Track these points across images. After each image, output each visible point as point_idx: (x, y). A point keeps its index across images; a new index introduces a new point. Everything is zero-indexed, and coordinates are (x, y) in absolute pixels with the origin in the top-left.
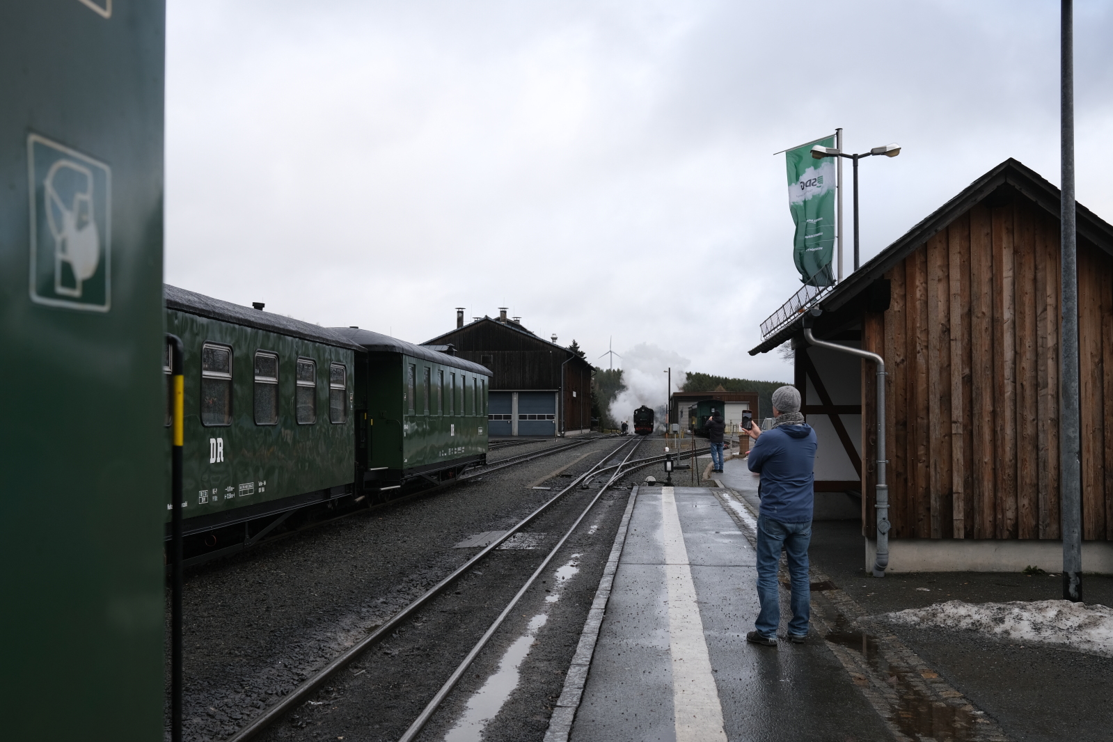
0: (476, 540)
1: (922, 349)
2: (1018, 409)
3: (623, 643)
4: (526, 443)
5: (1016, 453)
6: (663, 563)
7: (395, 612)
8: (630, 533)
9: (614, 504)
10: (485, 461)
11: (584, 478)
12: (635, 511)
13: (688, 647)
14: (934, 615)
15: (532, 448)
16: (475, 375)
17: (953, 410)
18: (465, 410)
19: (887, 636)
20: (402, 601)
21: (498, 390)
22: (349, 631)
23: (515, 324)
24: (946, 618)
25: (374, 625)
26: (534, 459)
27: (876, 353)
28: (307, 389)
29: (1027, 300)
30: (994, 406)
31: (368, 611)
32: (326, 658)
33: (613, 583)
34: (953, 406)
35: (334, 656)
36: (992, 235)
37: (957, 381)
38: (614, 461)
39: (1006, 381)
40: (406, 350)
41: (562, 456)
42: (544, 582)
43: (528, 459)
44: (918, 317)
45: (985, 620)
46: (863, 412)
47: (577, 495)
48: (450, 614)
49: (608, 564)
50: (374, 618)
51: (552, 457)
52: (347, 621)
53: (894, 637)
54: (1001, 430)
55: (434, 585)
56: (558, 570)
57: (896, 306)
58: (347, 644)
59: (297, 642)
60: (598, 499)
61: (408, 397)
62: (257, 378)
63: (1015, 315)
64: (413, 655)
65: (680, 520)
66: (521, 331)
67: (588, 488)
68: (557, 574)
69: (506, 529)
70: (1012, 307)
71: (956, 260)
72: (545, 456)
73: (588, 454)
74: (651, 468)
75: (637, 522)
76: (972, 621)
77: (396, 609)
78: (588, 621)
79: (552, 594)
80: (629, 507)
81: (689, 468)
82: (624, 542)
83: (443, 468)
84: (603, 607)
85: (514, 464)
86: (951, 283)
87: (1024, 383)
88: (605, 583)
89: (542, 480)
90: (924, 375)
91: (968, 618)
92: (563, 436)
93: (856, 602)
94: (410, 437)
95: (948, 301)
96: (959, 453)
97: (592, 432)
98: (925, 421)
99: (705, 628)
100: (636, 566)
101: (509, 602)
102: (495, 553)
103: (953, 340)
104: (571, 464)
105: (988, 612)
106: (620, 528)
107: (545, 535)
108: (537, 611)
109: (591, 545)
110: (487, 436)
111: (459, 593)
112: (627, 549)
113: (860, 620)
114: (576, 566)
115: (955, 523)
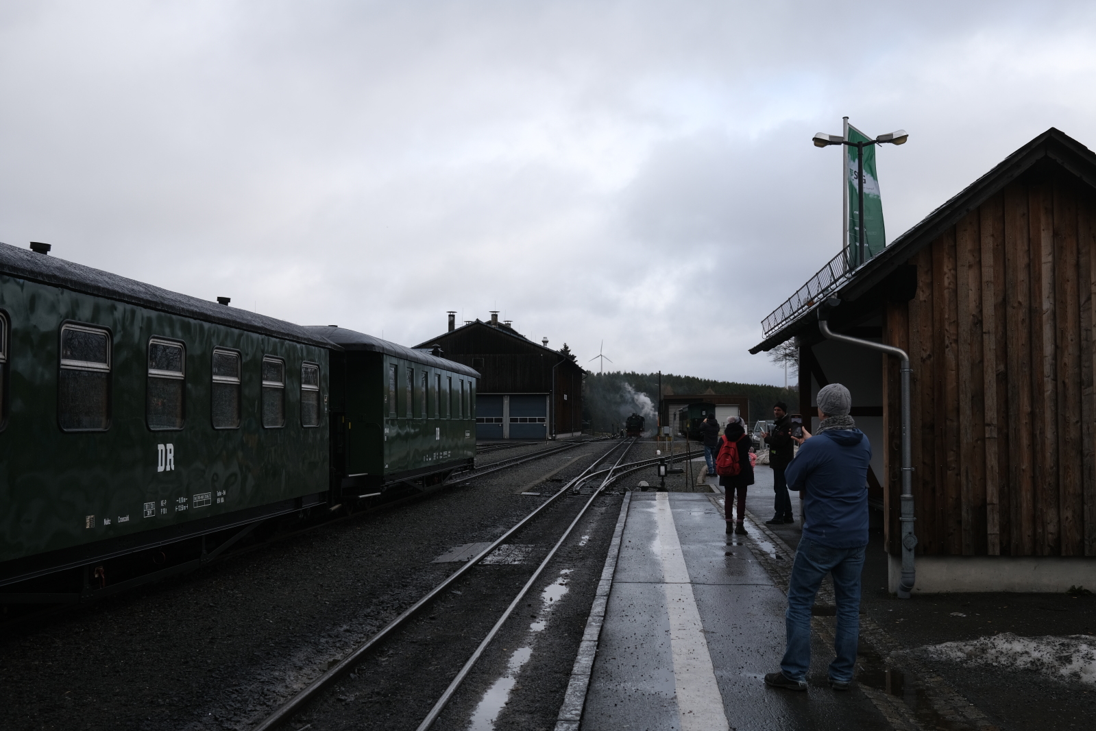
0: (459, 553)
1: (951, 343)
2: (1059, 411)
3: (620, 688)
4: (518, 446)
5: (1058, 459)
6: (662, 582)
7: (359, 643)
8: (624, 545)
9: (606, 511)
10: (473, 466)
11: (575, 483)
12: (629, 520)
13: (698, 693)
14: (984, 651)
15: (523, 451)
16: (462, 377)
17: (986, 411)
18: (451, 413)
19: (931, 677)
20: (368, 628)
21: (487, 393)
22: (301, 668)
23: (507, 328)
24: (998, 654)
25: (331, 660)
26: (524, 462)
27: (900, 348)
28: (275, 389)
29: (1069, 288)
30: (1032, 406)
31: (327, 642)
32: (268, 706)
33: (606, 607)
34: (986, 406)
35: (278, 703)
36: (1029, 216)
37: (990, 378)
38: (606, 464)
39: (1045, 379)
40: (386, 349)
41: (553, 459)
42: (530, 605)
43: (518, 462)
44: (947, 307)
45: (1047, 658)
46: (885, 414)
47: (568, 501)
48: (421, 645)
49: (601, 583)
50: (333, 651)
51: (543, 461)
52: (299, 657)
53: (939, 679)
54: (1040, 433)
55: (407, 609)
56: (546, 589)
57: (922, 295)
58: (296, 686)
59: (235, 685)
60: (589, 506)
61: (389, 399)
62: (214, 378)
63: (1055, 305)
64: (371, 702)
65: (677, 530)
66: (512, 335)
67: (579, 493)
68: (544, 595)
69: (492, 540)
70: (1052, 295)
71: (988, 243)
72: (535, 459)
73: (579, 457)
74: (643, 472)
75: (631, 532)
76: (1031, 659)
77: (360, 638)
78: (579, 657)
79: (537, 620)
80: (623, 515)
81: (683, 472)
82: (618, 555)
83: (428, 474)
84: (596, 639)
85: (504, 468)
86: (983, 269)
87: (1067, 381)
88: (598, 607)
89: (531, 485)
90: (953, 372)
91: (1025, 655)
92: (554, 439)
93: (885, 631)
94: (392, 440)
95: (980, 289)
96: (993, 459)
97: (583, 435)
98: (955, 424)
99: (715, 667)
100: (632, 585)
101: (489, 630)
102: (478, 568)
103: (985, 333)
104: (562, 468)
105: (1049, 649)
106: (614, 539)
107: (532, 547)
108: (518, 643)
109: (583, 559)
110: (475, 439)
111: (433, 618)
112: (622, 564)
113: (895, 655)
114: (566, 584)
115: (990, 537)
